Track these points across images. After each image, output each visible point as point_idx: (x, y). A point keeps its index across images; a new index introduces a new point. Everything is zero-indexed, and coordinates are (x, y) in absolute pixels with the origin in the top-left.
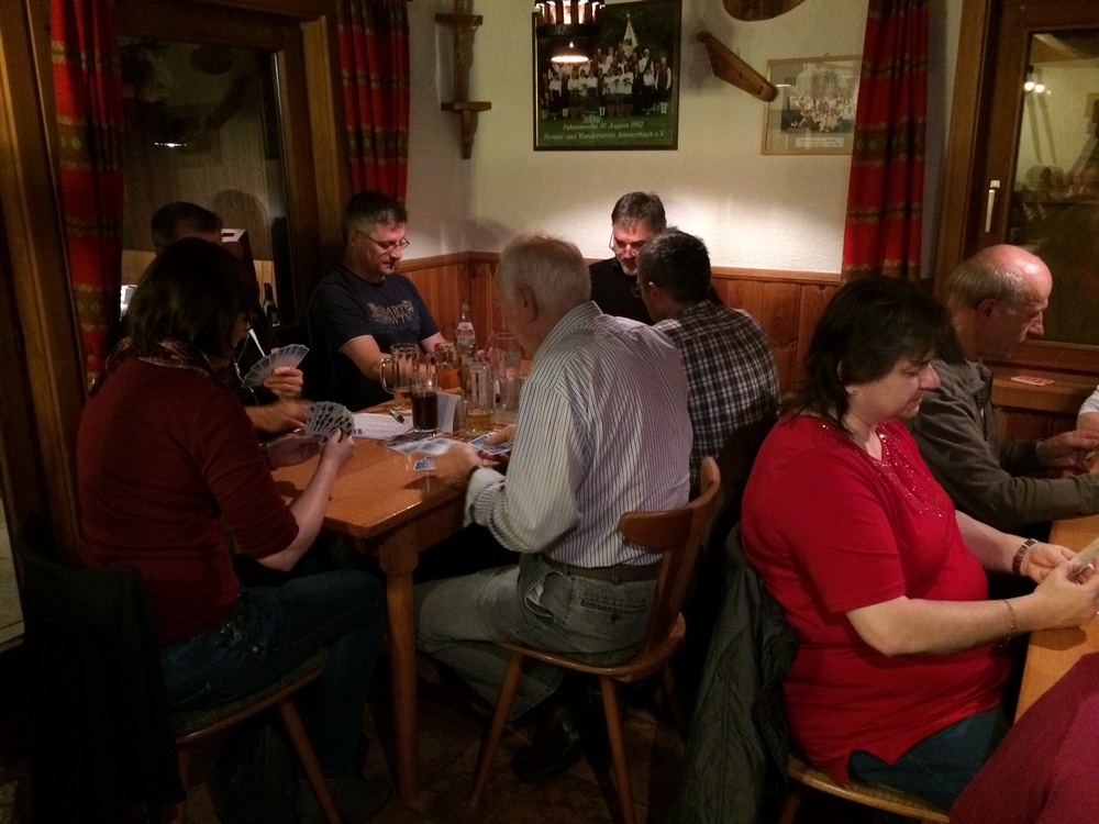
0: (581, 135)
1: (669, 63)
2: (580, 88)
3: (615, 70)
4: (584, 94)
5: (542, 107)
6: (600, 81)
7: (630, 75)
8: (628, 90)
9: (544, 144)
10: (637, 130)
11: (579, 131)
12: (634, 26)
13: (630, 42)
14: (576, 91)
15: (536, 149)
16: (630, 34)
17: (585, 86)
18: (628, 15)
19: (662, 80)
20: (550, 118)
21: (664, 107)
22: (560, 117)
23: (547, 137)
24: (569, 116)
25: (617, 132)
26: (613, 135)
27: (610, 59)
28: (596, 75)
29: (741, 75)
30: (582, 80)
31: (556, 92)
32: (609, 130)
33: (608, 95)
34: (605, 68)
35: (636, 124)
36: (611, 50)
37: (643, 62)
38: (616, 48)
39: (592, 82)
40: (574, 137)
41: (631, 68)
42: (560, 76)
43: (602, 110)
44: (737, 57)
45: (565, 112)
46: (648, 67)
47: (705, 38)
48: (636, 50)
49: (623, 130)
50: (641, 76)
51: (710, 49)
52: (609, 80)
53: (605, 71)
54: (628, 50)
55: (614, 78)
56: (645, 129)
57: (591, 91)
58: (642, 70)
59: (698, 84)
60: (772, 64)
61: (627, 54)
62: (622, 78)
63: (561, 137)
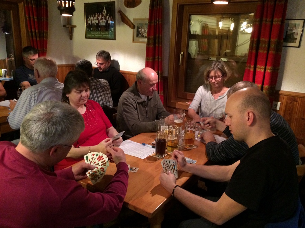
0: (95, 35)
1: (113, 18)
2: (95, 23)
3: (102, 19)
4: (95, 24)
5: (87, 27)
6: (99, 22)
7: (105, 20)
8: (104, 24)
9: (88, 37)
10: (107, 34)
11: (95, 34)
12: (105, 8)
13: (105, 12)
14: (94, 24)
15: (86, 38)
16: (105, 10)
17: (96, 23)
18: (104, 5)
20: (89, 30)
21: (112, 30)
22: (91, 30)
23: (88, 35)
24: (93, 30)
25: (103, 35)
26: (102, 36)
27: (101, 16)
28: (98, 20)
29: (127, 22)
30: (95, 21)
31: (90, 24)
32: (101, 34)
33: (101, 25)
34: (100, 18)
36: (101, 14)
37: (108, 17)
38: (102, 13)
39: (97, 22)
40: (94, 36)
41: (105, 19)
42: (90, 19)
43: (99, 29)
44: (127, 17)
45: (92, 29)
46: (109, 19)
47: (120, 12)
48: (106, 14)
50: (107, 21)
51: (121, 15)
52: (101, 21)
53: (100, 19)
54: (104, 14)
55: (102, 21)
57: (97, 24)
58: (107, 19)
59: (119, 24)
60: (134, 19)
61: (104, 15)
62: (103, 21)
63: (91, 35)
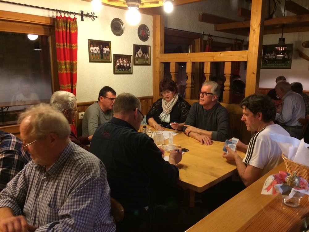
8: (281, 59)
9: (263, 68)
10: (283, 65)
11: (270, 65)
14: (270, 59)
19: (289, 57)
20: (264, 63)
21: (289, 62)
28: (275, 56)
30: (272, 57)
31: (266, 59)
32: (277, 65)
33: (277, 59)
35: (282, 64)
42: (267, 56)
43: (276, 62)
45: (268, 62)
46: (286, 54)
49: (280, 65)
51: (299, 52)
56: (284, 65)
57: (273, 59)
59: (296, 58)
63: (266, 66)
